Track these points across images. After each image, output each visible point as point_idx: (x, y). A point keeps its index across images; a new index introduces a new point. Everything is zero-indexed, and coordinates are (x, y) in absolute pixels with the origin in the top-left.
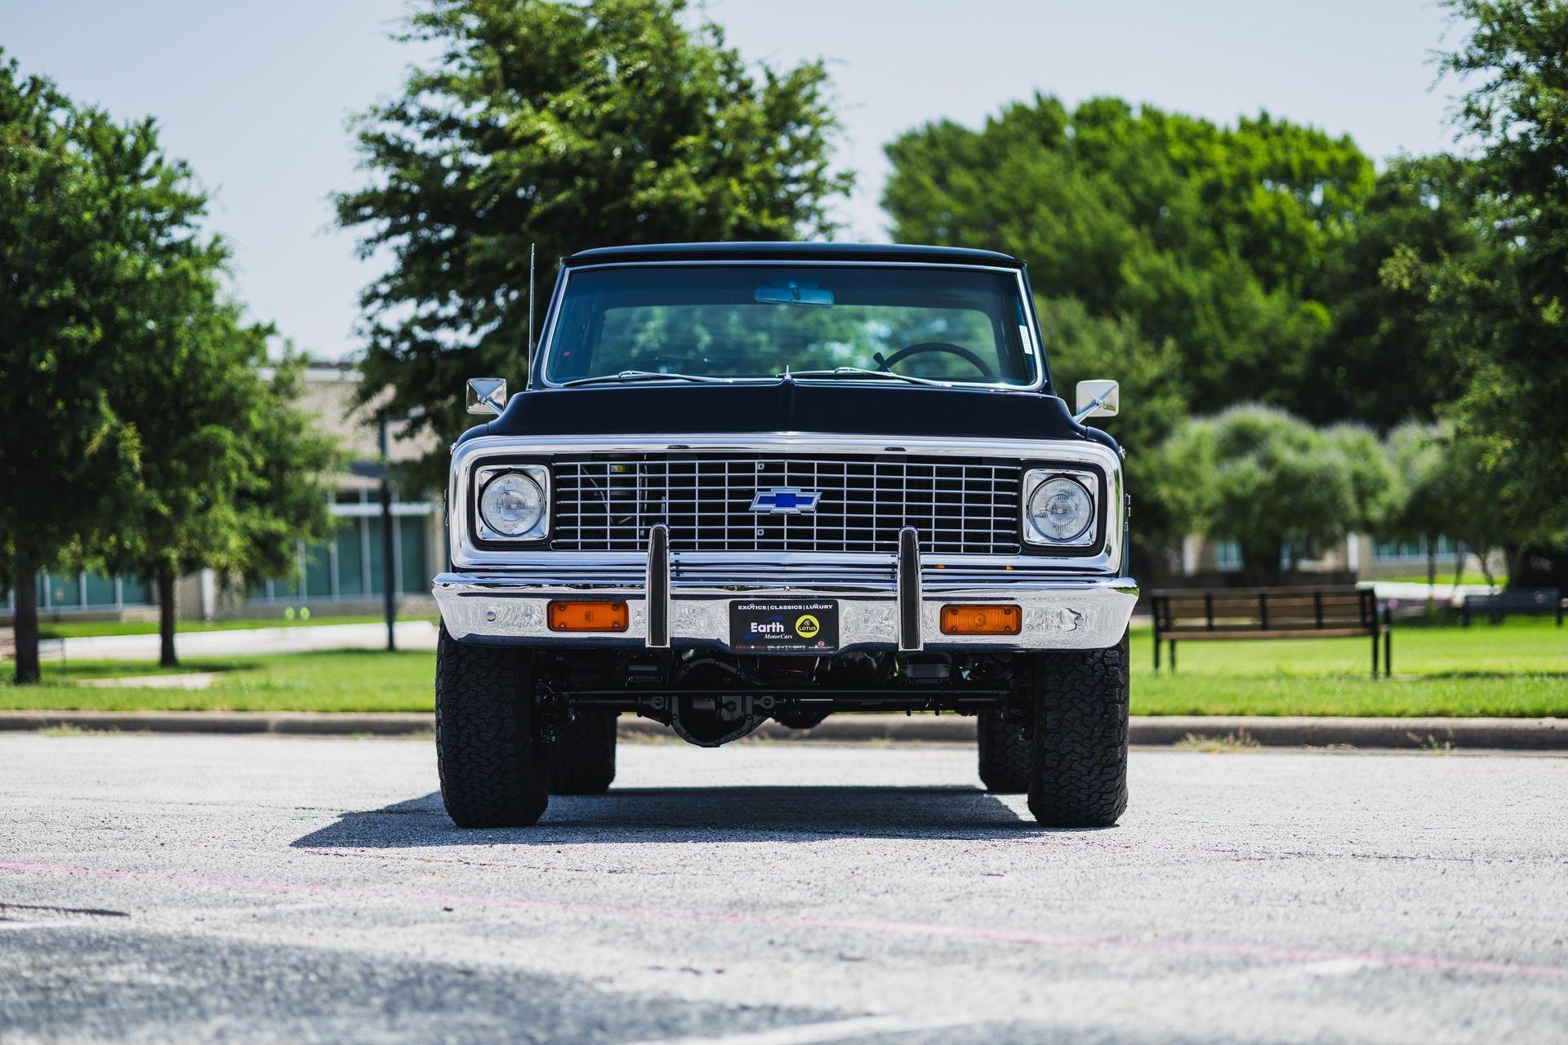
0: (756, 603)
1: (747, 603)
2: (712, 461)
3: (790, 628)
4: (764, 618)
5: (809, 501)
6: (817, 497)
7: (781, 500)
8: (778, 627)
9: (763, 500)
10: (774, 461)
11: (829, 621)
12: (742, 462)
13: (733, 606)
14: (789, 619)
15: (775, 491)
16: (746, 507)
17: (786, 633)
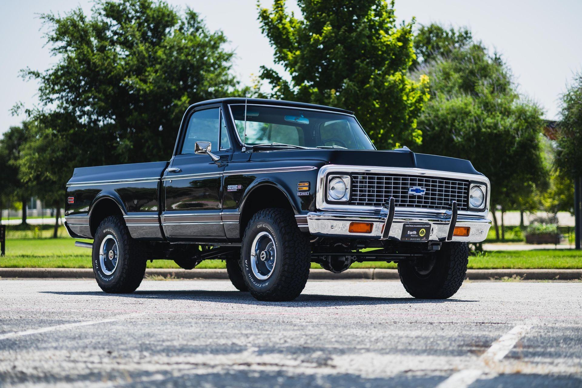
0: (411, 224)
1: (408, 224)
2: (397, 176)
3: (418, 233)
4: (412, 229)
5: (423, 191)
6: (425, 190)
7: (417, 191)
8: (415, 232)
9: (412, 190)
10: (413, 178)
11: (428, 230)
12: (405, 177)
13: (404, 225)
14: (418, 230)
15: (414, 188)
16: (407, 193)
17: (417, 234)
